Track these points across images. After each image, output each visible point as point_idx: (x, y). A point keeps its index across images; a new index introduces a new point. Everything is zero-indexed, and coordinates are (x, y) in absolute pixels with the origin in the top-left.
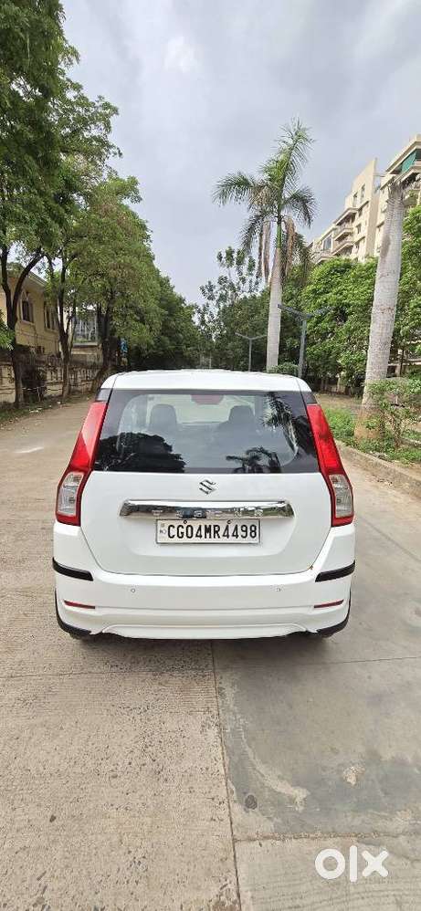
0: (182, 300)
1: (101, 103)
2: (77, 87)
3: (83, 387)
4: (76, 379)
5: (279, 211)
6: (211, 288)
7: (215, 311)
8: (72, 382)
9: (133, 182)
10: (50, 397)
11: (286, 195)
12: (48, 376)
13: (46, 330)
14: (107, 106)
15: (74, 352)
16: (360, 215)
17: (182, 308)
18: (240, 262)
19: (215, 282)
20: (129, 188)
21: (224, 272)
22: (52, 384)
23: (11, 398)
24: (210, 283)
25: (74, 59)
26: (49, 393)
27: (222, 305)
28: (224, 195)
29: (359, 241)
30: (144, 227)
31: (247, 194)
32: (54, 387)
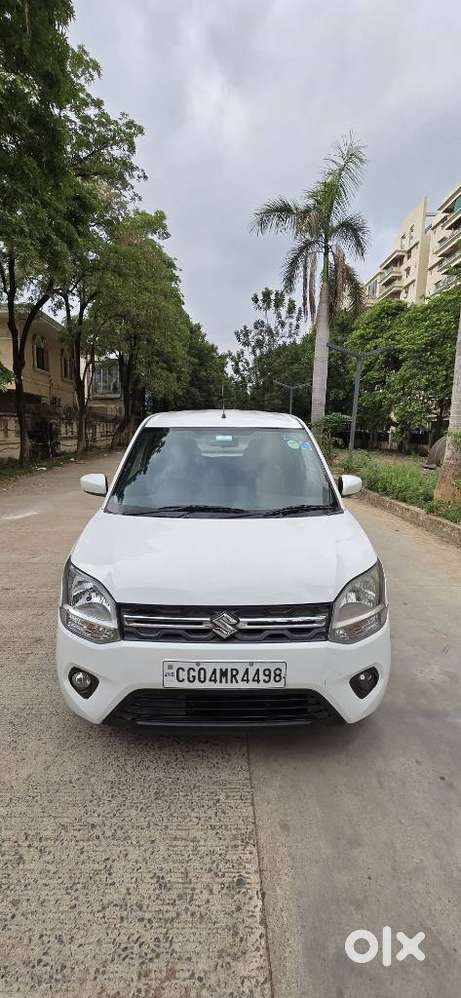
0: (213, 349)
1: (124, 121)
2: (98, 104)
3: (102, 442)
4: (94, 434)
5: (326, 241)
6: (246, 333)
7: (250, 358)
8: (89, 436)
9: (161, 216)
10: (64, 453)
11: (335, 223)
12: (63, 430)
13: (63, 380)
14: (130, 124)
15: (91, 404)
16: (409, 257)
17: (213, 357)
18: (278, 303)
19: (250, 327)
20: (156, 223)
21: (260, 315)
22: (66, 438)
23: (16, 454)
24: (245, 328)
25: (95, 74)
26: (62, 448)
27: (258, 352)
28: (262, 223)
29: (409, 285)
30: (171, 265)
31: (289, 222)
32: (69, 443)
